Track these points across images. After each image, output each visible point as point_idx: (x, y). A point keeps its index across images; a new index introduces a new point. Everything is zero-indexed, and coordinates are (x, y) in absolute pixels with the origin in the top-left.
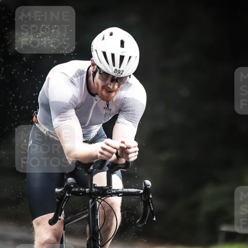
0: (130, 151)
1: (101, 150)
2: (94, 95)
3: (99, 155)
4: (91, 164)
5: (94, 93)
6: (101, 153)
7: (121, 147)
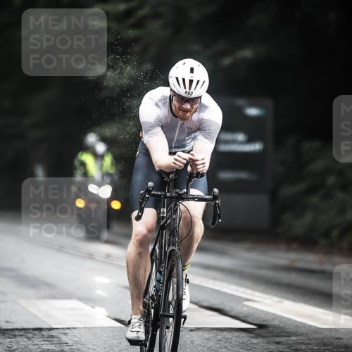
0: (198, 163)
1: (175, 161)
2: (176, 117)
3: (173, 165)
4: (172, 173)
5: (177, 115)
6: (174, 163)
7: (190, 159)
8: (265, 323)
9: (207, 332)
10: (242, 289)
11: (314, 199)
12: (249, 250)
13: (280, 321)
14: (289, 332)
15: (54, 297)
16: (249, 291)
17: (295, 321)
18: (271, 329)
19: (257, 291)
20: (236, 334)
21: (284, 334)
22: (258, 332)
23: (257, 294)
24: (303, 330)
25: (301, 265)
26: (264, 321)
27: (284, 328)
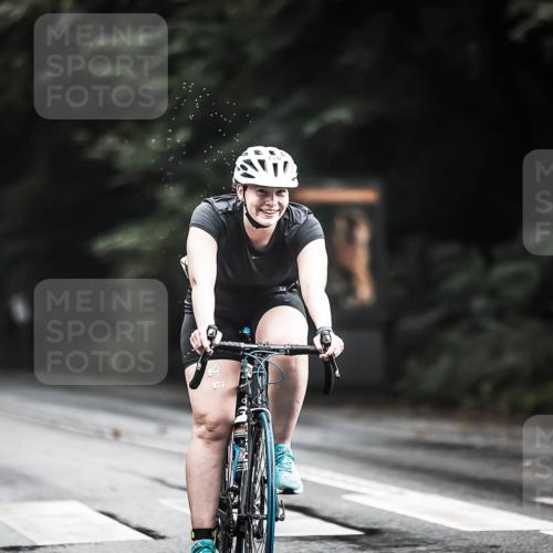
8: (376, 527)
9: (283, 544)
10: (339, 476)
11: (453, 336)
12: (353, 417)
13: (401, 523)
14: (414, 540)
15: (40, 498)
16: (351, 479)
17: (424, 523)
18: (386, 535)
19: (364, 478)
20: (331, 544)
21: (407, 543)
22: (365, 540)
23: (364, 483)
24: (437, 536)
25: (433, 437)
26: (376, 524)
27: (407, 533)
